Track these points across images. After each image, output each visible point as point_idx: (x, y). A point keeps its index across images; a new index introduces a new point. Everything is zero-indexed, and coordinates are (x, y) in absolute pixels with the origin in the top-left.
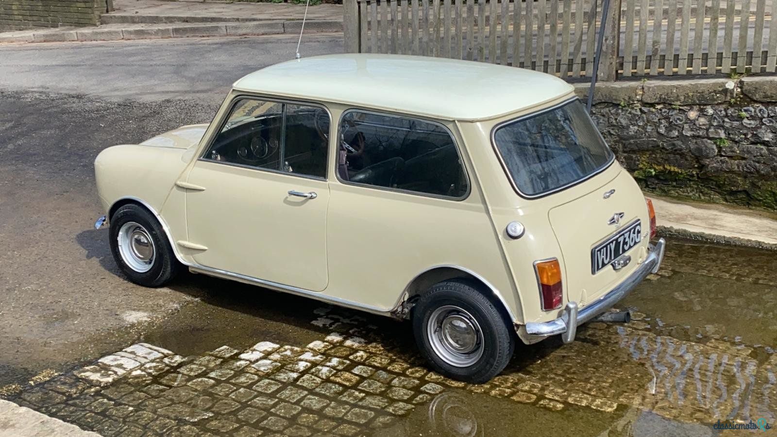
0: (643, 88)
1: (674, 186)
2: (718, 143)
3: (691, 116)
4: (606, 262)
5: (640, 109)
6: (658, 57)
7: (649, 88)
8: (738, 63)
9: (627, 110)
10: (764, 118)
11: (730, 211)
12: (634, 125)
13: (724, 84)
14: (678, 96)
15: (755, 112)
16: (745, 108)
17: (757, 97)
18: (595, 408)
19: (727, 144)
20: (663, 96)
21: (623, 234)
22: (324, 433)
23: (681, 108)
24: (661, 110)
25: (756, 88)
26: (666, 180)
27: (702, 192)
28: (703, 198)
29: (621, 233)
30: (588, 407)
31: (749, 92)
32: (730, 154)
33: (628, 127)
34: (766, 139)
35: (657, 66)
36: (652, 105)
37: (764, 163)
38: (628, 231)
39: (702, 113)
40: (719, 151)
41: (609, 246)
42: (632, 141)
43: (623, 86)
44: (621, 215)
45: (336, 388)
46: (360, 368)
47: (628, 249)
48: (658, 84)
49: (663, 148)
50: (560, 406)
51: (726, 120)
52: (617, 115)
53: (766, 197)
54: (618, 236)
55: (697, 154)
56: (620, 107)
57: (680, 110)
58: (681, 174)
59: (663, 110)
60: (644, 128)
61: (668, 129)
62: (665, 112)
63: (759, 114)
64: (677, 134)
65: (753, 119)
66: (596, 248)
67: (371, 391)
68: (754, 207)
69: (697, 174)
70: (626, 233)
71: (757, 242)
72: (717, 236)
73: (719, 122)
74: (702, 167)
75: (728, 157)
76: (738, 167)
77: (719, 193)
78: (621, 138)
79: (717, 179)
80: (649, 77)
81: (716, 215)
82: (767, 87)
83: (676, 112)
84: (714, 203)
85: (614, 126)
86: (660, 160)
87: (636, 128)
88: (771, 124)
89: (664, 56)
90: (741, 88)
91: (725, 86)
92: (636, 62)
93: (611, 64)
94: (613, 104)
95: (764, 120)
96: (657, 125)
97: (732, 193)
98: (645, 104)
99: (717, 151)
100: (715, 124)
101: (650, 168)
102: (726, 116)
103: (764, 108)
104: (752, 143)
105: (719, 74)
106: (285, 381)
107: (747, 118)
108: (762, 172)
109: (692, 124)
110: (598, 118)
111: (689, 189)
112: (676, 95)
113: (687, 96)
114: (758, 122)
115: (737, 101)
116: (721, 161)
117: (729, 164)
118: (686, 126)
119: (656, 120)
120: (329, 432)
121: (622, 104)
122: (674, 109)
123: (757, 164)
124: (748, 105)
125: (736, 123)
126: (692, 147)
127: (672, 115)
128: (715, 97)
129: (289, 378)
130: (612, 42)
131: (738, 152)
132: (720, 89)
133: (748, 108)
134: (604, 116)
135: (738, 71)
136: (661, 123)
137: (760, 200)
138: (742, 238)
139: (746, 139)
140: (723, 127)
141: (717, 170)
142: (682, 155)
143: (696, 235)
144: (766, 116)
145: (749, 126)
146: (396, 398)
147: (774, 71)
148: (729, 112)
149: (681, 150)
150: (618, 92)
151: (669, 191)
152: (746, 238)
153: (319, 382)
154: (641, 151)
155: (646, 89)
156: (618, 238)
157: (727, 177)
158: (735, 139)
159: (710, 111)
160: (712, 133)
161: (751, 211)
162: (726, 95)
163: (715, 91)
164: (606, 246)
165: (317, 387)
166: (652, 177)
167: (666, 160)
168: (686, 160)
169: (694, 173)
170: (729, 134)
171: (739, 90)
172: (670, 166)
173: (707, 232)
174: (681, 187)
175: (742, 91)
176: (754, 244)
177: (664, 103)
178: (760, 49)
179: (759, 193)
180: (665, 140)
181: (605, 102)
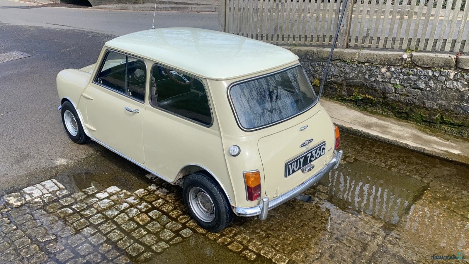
0: (359, 54)
1: (370, 106)
2: (395, 86)
3: (383, 71)
4: (295, 169)
5: (357, 65)
6: (369, 38)
7: (362, 54)
8: (411, 44)
9: (350, 65)
10: (422, 75)
11: (396, 123)
12: (353, 73)
13: (402, 55)
14: (377, 59)
15: (417, 72)
16: (412, 69)
17: (419, 64)
18: (274, 261)
19: (400, 87)
20: (369, 59)
21: (311, 152)
22: (109, 261)
23: (378, 66)
24: (367, 66)
25: (419, 59)
26: (366, 102)
27: (384, 111)
28: (384, 113)
29: (310, 151)
30: (270, 260)
31: (415, 61)
32: (400, 93)
33: (349, 73)
34: (421, 87)
35: (368, 43)
36: (363, 63)
37: (418, 99)
38: (315, 150)
39: (388, 69)
40: (395, 91)
41: (299, 160)
42: (351, 81)
43: (349, 52)
44: (310, 141)
45: (133, 225)
46: (155, 212)
47: (315, 160)
48: (367, 53)
49: (366, 86)
50: (254, 257)
51: (401, 75)
52: (345, 66)
53: (417, 117)
54: (307, 153)
55: (384, 91)
56: (346, 63)
57: (377, 67)
58: (374, 100)
59: (368, 66)
60: (358, 74)
61: (370, 76)
62: (369, 67)
63: (419, 73)
64: (374, 79)
65: (415, 76)
66: (288, 163)
67: (152, 231)
68: (410, 122)
69: (383, 101)
70: (313, 151)
71: (406, 144)
72: (385, 139)
73: (397, 75)
74: (385, 98)
75: (399, 94)
76: (404, 100)
77: (392, 112)
78: (345, 79)
79: (392, 105)
80: (363, 47)
81: (388, 125)
82: (425, 59)
83: (375, 68)
84: (389, 117)
85: (343, 72)
86: (364, 92)
87: (354, 74)
88: (425, 79)
89: (372, 37)
90: (411, 58)
91: (402, 56)
92: (357, 39)
93: (345, 39)
94: (343, 61)
95: (421, 76)
96: (364, 74)
97: (399, 113)
98: (359, 62)
99: (394, 90)
100: (395, 76)
101: (359, 96)
102: (401, 72)
103: (422, 70)
104: (413, 88)
105: (400, 49)
106: (109, 216)
107: (412, 75)
108: (417, 104)
109: (382, 75)
110: (335, 67)
111: (377, 108)
112: (376, 59)
113: (381, 60)
114: (418, 77)
115: (408, 65)
116: (395, 96)
117: (400, 98)
118: (379, 76)
119: (364, 71)
120: (112, 261)
121: (348, 61)
122: (374, 66)
123: (414, 100)
124: (414, 68)
125: (406, 77)
126: (381, 87)
127: (372, 69)
128: (396, 62)
129: (112, 215)
130: (346, 28)
131: (405, 92)
132: (400, 58)
133: (413, 69)
134: (338, 66)
135: (410, 49)
136: (367, 73)
137: (413, 118)
138: (398, 141)
139: (410, 85)
140: (399, 78)
141: (393, 100)
142: (376, 91)
143: (374, 136)
144: (422, 74)
145: (412, 79)
146: (162, 238)
147: (431, 50)
148: (403, 70)
149: (375, 88)
150: (346, 54)
151: (367, 108)
152: (401, 141)
153: (126, 220)
154: (356, 86)
155: (360, 54)
156: (306, 155)
157: (398, 104)
158: (404, 85)
159: (393, 69)
160: (393, 81)
161: (408, 124)
162: (402, 61)
163: (396, 59)
164: (297, 161)
165: (123, 223)
166: (359, 100)
167: (367, 92)
168: (378, 93)
169: (381, 100)
170: (401, 82)
171: (410, 59)
172: (369, 95)
173: (380, 135)
174: (373, 107)
175: (411, 60)
176: (404, 145)
177: (369, 63)
178: (424, 37)
179: (414, 115)
180: (368, 82)
181: (339, 59)
